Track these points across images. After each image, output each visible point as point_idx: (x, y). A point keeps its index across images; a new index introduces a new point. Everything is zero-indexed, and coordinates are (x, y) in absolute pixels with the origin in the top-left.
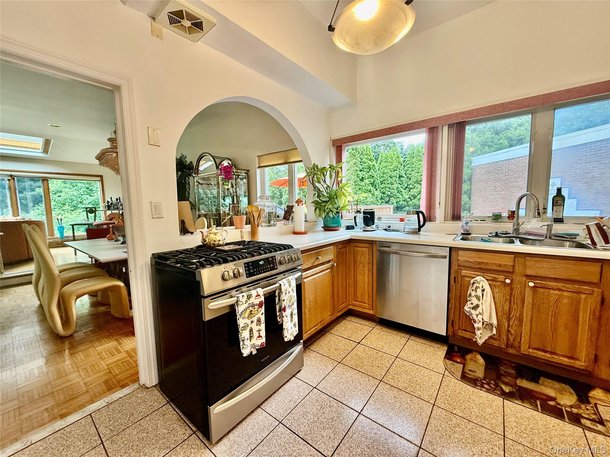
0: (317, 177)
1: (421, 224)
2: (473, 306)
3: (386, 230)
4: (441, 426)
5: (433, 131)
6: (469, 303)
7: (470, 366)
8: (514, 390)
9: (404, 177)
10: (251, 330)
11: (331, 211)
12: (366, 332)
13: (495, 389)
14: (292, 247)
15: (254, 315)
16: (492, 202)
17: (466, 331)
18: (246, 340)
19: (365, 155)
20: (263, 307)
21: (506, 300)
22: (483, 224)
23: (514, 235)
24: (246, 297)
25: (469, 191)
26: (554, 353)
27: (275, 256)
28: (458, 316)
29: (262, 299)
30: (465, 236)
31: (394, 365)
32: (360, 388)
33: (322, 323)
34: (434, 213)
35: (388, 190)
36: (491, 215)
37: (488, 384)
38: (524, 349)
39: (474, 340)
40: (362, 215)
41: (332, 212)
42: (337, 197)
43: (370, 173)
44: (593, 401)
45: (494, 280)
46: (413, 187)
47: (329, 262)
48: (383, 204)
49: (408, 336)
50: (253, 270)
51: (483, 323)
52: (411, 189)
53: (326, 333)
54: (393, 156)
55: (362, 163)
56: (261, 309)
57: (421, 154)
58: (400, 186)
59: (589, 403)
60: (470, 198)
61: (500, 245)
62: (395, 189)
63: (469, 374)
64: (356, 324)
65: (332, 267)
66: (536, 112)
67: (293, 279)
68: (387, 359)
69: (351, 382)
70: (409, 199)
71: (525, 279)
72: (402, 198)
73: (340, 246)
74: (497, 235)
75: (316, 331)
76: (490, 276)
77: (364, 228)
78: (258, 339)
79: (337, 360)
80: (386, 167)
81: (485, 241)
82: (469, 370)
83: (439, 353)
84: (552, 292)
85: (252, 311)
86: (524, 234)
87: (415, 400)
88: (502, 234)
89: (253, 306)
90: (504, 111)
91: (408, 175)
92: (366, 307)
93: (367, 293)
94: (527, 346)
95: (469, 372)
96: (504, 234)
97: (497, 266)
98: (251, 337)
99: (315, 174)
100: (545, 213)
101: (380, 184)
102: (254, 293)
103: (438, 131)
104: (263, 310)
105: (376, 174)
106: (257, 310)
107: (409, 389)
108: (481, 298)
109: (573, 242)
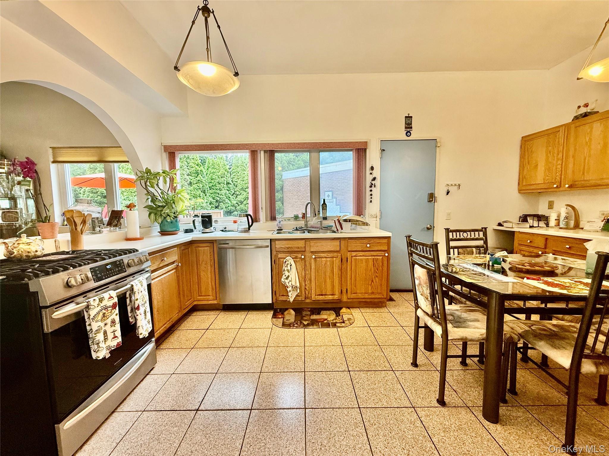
0: (149, 181)
1: (250, 224)
2: (286, 277)
3: (222, 231)
4: (272, 356)
5: (254, 154)
6: (284, 275)
7: (287, 317)
8: (309, 322)
9: (231, 184)
10: (105, 333)
11: (168, 215)
12: (212, 320)
13: (300, 325)
14: (137, 251)
15: (107, 317)
16: (297, 207)
17: (283, 296)
18: (101, 342)
19: (192, 160)
20: (117, 308)
21: (303, 269)
22: (289, 222)
23: (305, 228)
24: (98, 301)
25: (282, 199)
26: (325, 295)
27: (122, 260)
28: (278, 287)
29: (116, 300)
30: (279, 231)
31: (238, 334)
32: (214, 358)
33: (170, 321)
34: (259, 216)
35: (217, 195)
36: (293, 216)
37: (297, 324)
38: (314, 298)
39: (288, 300)
40: (200, 219)
41: (170, 216)
42: (174, 203)
43: (198, 178)
44: (341, 314)
45: (296, 258)
46: (239, 193)
47: (173, 263)
48: (213, 208)
49: (246, 313)
50: (101, 274)
51: (292, 287)
52: (238, 195)
53: (174, 331)
54: (220, 163)
55: (189, 167)
56: (115, 310)
57: (244, 165)
58: (228, 192)
59: (340, 315)
60: (283, 205)
61: (298, 235)
62: (224, 195)
63: (286, 322)
64: (202, 316)
65: (176, 268)
66: (311, 152)
67: (144, 278)
68: (233, 332)
69: (206, 357)
70: (237, 205)
71: (310, 254)
72: (230, 203)
73: (183, 248)
74: (297, 230)
75: (165, 329)
76: (294, 256)
77: (203, 230)
78: (113, 340)
79: (190, 347)
80: (213, 173)
81: (291, 233)
82: (286, 320)
83: (268, 317)
84: (323, 259)
85: (104, 313)
86: (310, 227)
87: (255, 349)
88: (300, 228)
89: (106, 308)
90: (295, 148)
91: (234, 182)
92: (211, 299)
93: (210, 286)
94: (314, 295)
95: (286, 321)
96: (301, 228)
97: (297, 248)
98: (106, 339)
99: (148, 179)
100: (319, 214)
101: (209, 189)
102: (106, 295)
103: (257, 153)
104: (117, 311)
105: (204, 179)
106: (111, 312)
107: (250, 345)
108: (290, 271)
109: (331, 230)
